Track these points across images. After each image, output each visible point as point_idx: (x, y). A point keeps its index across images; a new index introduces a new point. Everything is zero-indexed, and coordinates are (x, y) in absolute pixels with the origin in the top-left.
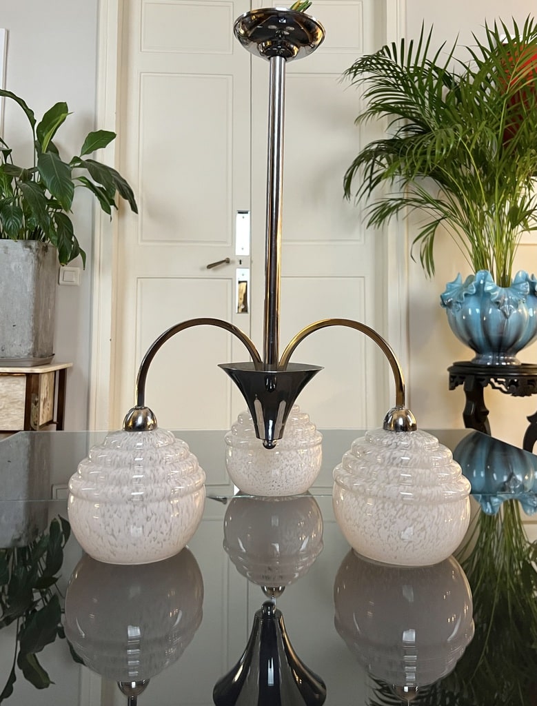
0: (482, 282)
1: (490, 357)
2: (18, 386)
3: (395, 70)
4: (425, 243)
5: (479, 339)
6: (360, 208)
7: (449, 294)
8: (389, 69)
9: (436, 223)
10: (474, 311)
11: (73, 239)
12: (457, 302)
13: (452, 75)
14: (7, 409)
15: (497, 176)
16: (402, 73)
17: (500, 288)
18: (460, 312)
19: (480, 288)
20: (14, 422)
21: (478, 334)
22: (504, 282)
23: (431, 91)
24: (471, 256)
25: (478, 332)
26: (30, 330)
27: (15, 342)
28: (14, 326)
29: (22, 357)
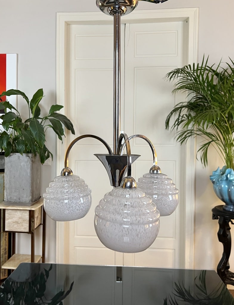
0: (229, 175)
1: (232, 207)
2: (26, 214)
4: (203, 152)
5: (226, 199)
6: (174, 132)
7: (213, 177)
9: (210, 142)
12: (217, 183)
13: (219, 72)
14: (22, 223)
18: (218, 187)
20: (25, 228)
21: (226, 197)
24: (225, 159)
25: (226, 196)
26: (30, 191)
27: (24, 196)
28: (23, 189)
29: (27, 202)
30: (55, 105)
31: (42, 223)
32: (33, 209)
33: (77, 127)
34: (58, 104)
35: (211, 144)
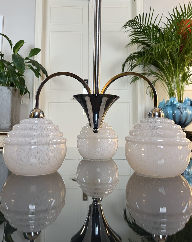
0: (173, 101)
3: (140, 26)
7: (160, 106)
8: (138, 26)
10: (170, 112)
11: (25, 87)
12: (164, 109)
13: (160, 28)
15: (178, 63)
16: (143, 27)
17: (179, 103)
19: (172, 104)
22: (180, 101)
23: (153, 33)
24: (168, 93)
26: (10, 118)
27: (4, 123)
28: (4, 117)
29: (7, 128)
30: (33, 48)
35: (157, 81)
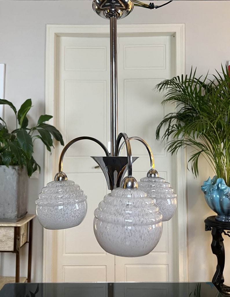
0: (220, 185)
1: (224, 217)
2: (11, 231)
4: (194, 162)
5: (218, 209)
6: (165, 142)
7: (205, 187)
9: (200, 152)
10: (216, 196)
12: (209, 193)
14: (6, 241)
17: (228, 187)
18: (210, 197)
20: (9, 247)
21: (218, 207)
24: (215, 169)
25: (218, 206)
26: (16, 206)
27: (9, 211)
28: (9, 204)
29: (12, 218)
30: (43, 115)
31: (28, 241)
32: (19, 225)
33: (66, 137)
34: (47, 114)
35: (202, 154)
